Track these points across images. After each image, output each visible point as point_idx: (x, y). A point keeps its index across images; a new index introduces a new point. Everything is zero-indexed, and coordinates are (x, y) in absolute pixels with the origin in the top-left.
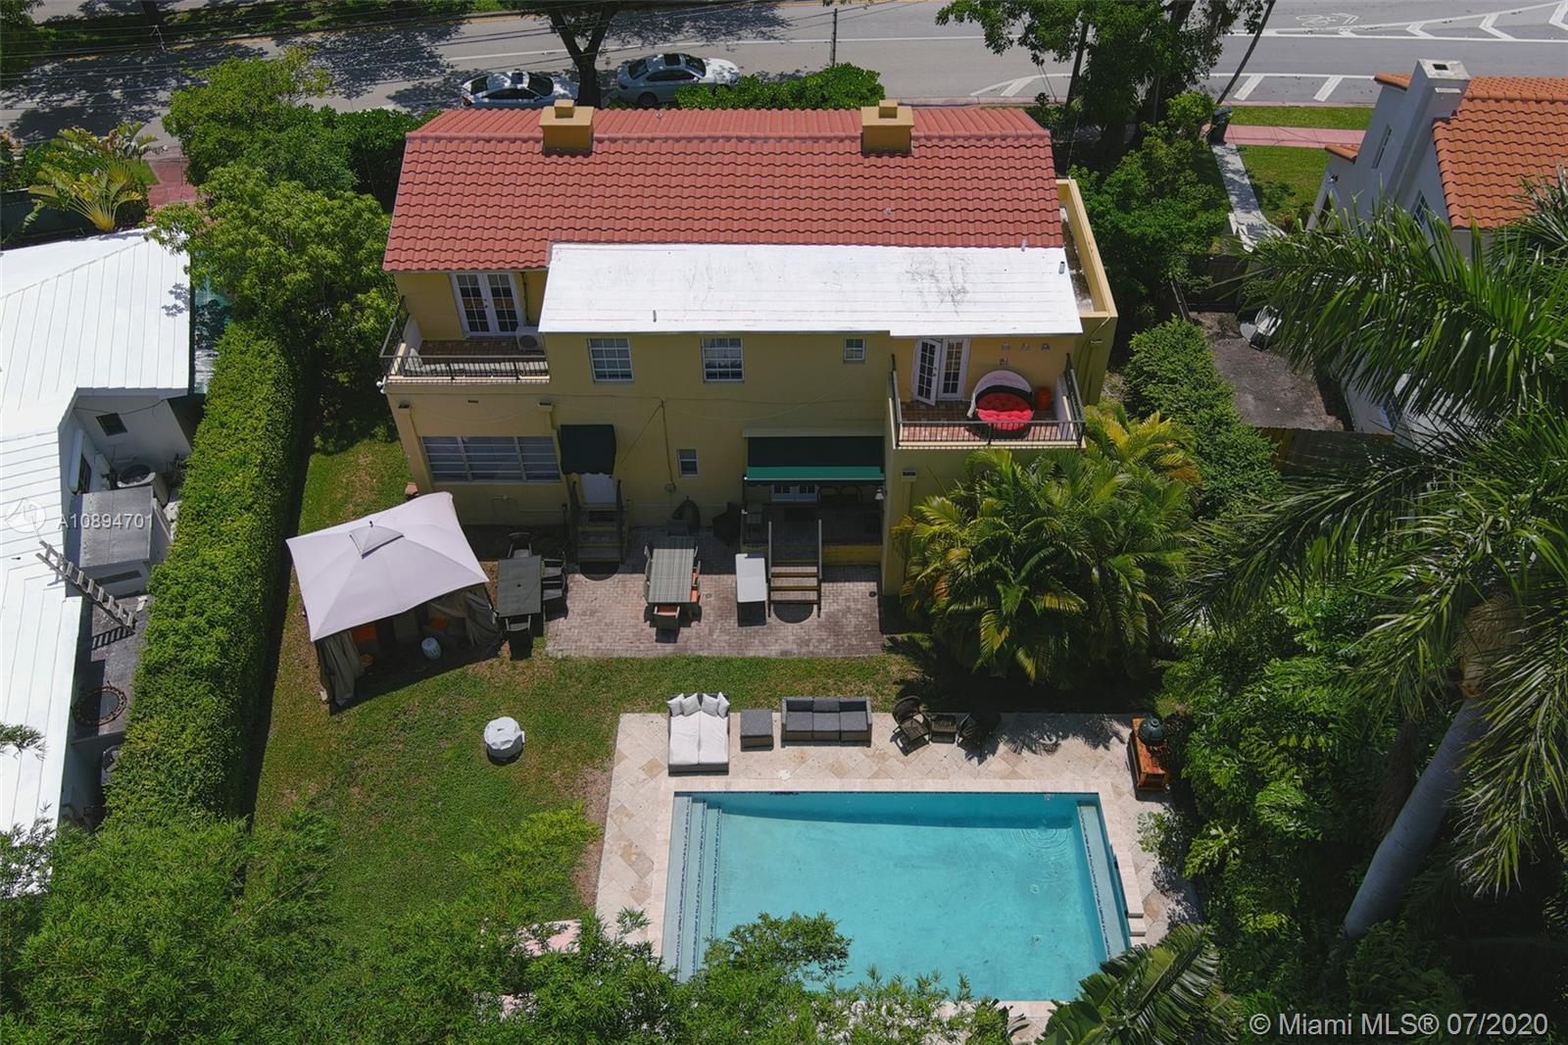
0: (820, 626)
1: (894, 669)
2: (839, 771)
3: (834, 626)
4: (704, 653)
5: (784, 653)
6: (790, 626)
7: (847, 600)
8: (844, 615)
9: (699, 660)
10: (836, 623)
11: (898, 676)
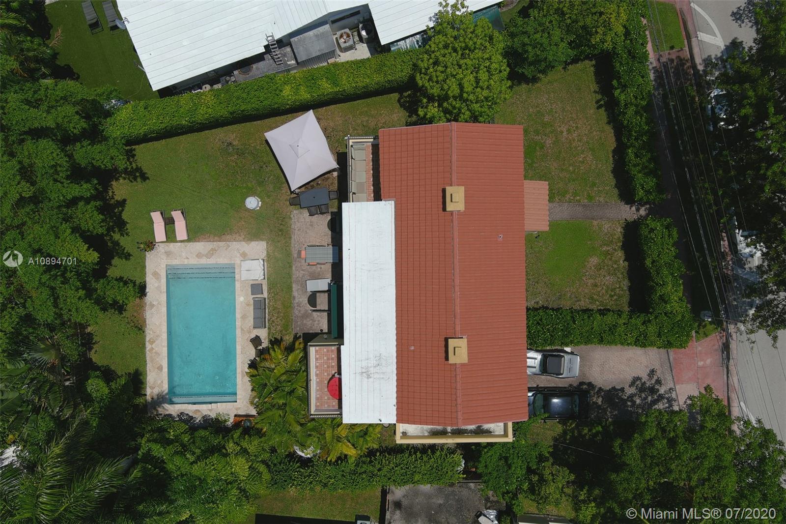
0: (306, 311)
1: (287, 338)
2: (244, 317)
3: (306, 316)
4: (294, 268)
5: (294, 298)
6: (307, 300)
7: (319, 321)
8: (312, 320)
9: (291, 267)
10: (307, 316)
11: (284, 339)
